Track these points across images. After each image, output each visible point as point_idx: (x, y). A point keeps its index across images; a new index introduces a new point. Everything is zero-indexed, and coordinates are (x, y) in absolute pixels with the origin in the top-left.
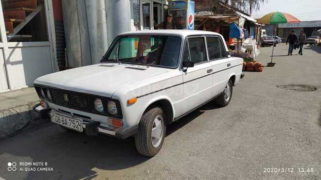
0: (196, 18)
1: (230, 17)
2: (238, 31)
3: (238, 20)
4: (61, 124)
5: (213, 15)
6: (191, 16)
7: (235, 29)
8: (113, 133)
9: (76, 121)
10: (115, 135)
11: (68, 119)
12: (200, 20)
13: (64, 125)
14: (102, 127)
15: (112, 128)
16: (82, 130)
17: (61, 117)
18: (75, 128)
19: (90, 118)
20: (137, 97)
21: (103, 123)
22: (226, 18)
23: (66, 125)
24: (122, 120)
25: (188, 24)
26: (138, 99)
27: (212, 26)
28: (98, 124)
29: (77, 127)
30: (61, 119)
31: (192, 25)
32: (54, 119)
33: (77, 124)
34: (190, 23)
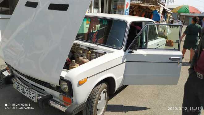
0: (130, 4)
1: (154, 6)
2: (159, 16)
3: (160, 8)
4: (20, 91)
5: (141, 4)
6: (128, 4)
7: (156, 14)
8: (63, 109)
9: (32, 92)
10: (65, 111)
11: (25, 90)
12: (133, 6)
13: (23, 93)
14: (55, 101)
15: (63, 103)
16: (37, 101)
17: (20, 86)
18: (31, 98)
19: (44, 90)
20: (88, 78)
21: (55, 97)
22: (152, 6)
23: (24, 94)
24: (73, 98)
25: (125, 9)
26: (88, 79)
27: (140, 11)
28: (51, 97)
29: (32, 98)
30: (20, 88)
31: (128, 9)
32: (15, 86)
33: (32, 95)
34: (127, 8)
